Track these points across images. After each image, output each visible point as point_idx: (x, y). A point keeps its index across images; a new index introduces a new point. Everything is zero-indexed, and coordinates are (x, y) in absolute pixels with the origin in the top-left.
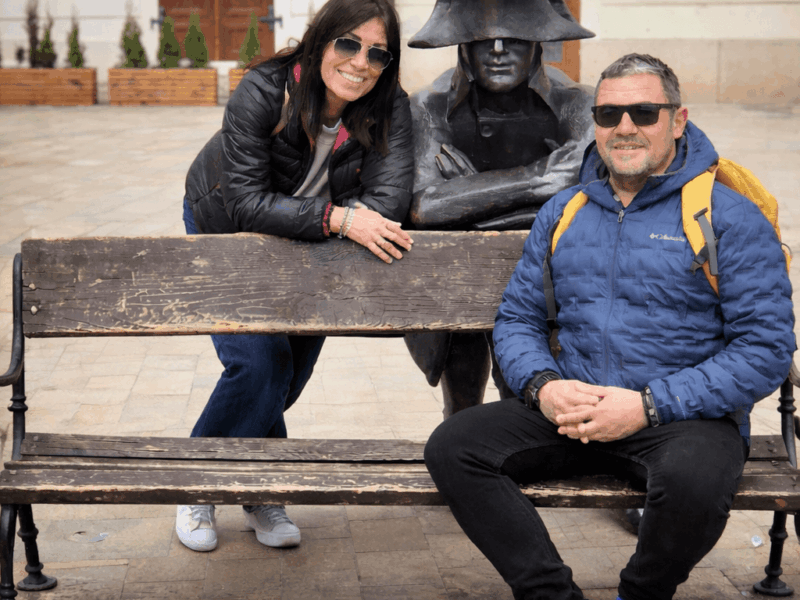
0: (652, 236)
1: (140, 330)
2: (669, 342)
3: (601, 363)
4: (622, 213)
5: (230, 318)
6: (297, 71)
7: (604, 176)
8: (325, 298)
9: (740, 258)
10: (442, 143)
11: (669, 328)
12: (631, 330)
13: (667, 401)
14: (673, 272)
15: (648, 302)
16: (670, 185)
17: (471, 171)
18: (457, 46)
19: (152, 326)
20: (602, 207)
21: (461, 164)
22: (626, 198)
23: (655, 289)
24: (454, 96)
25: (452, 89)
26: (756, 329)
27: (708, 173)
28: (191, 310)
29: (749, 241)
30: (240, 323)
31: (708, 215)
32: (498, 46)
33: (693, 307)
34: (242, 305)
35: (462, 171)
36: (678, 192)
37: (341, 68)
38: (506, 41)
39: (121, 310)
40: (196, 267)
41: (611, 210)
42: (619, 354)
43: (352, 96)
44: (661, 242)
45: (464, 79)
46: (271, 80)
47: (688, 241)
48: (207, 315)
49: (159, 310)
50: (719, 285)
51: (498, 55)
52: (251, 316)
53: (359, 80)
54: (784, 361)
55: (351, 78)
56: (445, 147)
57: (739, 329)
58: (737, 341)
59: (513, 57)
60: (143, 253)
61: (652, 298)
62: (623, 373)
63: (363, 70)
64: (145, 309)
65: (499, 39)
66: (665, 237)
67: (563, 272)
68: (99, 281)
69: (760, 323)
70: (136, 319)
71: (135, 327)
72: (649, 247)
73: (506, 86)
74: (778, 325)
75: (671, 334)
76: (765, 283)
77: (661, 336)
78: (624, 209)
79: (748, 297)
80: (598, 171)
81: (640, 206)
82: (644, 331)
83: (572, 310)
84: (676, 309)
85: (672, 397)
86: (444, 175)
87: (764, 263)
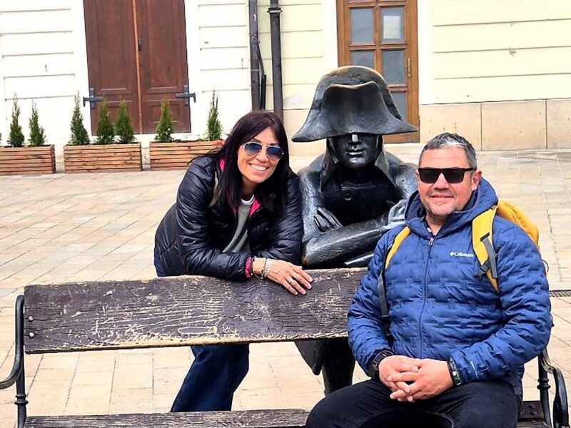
0: (452, 254)
1: (109, 346)
2: (464, 326)
3: (418, 344)
4: (432, 239)
5: (173, 336)
6: (222, 165)
7: (422, 216)
8: (241, 320)
9: (512, 265)
10: (318, 206)
11: (463, 317)
12: (437, 319)
13: (464, 365)
14: (466, 278)
15: (449, 300)
16: (464, 219)
17: (339, 225)
18: (326, 140)
19: (117, 343)
20: (420, 236)
21: (332, 220)
22: (435, 230)
23: (454, 289)
24: (324, 174)
25: (323, 169)
26: (524, 311)
27: (490, 210)
28: (146, 332)
29: (518, 253)
30: (181, 339)
31: (490, 238)
32: (355, 138)
33: (481, 302)
34: (182, 326)
35: (333, 226)
36: (470, 224)
37: (250, 162)
38: (359, 135)
39: (94, 333)
40: (149, 300)
41: (425, 238)
42: (429, 337)
43: (260, 179)
44: (458, 257)
45: (332, 161)
46: (206, 172)
47: (476, 256)
48: (157, 334)
49: (122, 332)
50: (498, 285)
51: (355, 144)
52: (188, 334)
53: (264, 169)
54: (544, 333)
55: (258, 168)
56: (320, 209)
57: (512, 313)
58: (511, 321)
59: (365, 146)
60: (111, 292)
61: (452, 296)
62: (432, 349)
63: (265, 162)
64: (112, 332)
65: (354, 133)
66: (461, 254)
67: (393, 282)
68: (78, 313)
69: (527, 307)
70: (106, 339)
71: (105, 344)
72: (449, 262)
73: (361, 165)
74: (538, 308)
75: (465, 321)
76: (528, 281)
77: (458, 323)
78: (433, 237)
79: (517, 291)
80: (418, 212)
81: (444, 234)
82: (447, 319)
83: (397, 308)
84: (469, 304)
85: (468, 363)
86: (321, 229)
87: (528, 268)
